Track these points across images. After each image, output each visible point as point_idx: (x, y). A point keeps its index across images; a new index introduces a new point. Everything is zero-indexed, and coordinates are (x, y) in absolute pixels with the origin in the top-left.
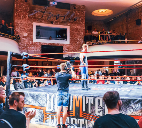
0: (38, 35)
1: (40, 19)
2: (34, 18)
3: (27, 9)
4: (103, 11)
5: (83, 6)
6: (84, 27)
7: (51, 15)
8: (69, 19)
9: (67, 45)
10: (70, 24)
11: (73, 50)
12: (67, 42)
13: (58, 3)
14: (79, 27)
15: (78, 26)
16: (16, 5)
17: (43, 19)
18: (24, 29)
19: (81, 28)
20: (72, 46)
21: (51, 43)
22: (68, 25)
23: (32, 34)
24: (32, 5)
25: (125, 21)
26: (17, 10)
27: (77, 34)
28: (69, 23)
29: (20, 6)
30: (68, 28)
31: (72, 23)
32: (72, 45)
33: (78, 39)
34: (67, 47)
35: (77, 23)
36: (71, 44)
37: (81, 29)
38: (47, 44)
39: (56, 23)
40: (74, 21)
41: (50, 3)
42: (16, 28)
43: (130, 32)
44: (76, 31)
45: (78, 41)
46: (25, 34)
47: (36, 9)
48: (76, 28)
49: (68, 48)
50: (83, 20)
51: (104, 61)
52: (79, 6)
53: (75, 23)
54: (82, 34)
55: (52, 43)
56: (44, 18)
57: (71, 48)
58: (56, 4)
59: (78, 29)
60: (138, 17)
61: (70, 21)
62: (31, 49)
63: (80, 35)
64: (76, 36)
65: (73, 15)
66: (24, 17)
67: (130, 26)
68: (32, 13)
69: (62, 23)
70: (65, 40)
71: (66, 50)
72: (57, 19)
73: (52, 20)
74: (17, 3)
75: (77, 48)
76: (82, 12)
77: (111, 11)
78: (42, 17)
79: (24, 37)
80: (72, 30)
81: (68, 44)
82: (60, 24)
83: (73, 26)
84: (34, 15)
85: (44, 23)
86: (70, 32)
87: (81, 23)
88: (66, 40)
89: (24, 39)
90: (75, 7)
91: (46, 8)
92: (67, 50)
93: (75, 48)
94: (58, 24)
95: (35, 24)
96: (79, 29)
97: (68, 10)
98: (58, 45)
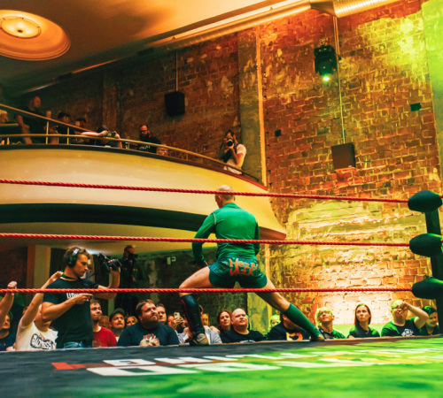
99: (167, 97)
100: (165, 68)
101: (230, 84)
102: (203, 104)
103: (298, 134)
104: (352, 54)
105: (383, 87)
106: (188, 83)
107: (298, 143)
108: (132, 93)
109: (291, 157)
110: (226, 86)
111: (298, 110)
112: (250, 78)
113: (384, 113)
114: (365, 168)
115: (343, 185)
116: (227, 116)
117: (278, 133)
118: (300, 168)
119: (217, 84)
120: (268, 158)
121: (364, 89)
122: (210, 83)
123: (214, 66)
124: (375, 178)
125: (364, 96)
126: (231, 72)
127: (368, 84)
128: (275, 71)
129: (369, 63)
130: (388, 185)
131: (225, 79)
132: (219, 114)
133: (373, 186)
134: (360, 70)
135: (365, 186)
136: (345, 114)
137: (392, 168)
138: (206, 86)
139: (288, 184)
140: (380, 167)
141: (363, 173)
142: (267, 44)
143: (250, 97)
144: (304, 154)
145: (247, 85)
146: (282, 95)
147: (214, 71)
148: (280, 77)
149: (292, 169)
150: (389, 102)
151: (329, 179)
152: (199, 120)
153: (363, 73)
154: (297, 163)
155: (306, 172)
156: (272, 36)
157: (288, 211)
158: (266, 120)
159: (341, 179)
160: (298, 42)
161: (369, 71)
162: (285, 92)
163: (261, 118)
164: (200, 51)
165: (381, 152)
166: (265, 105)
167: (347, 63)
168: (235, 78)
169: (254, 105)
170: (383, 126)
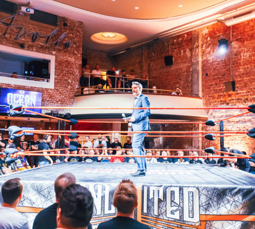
4: (111, 35)
5: (79, 22)
6: (81, 60)
7: (22, 32)
8: (56, 44)
9: (50, 91)
10: (57, 53)
11: (59, 100)
12: (50, 85)
13: (36, 11)
14: (72, 59)
15: (70, 58)
17: (5, 38)
19: (75, 61)
20: (58, 92)
21: (19, 86)
22: (52, 54)
25: (145, 56)
27: (68, 71)
28: (54, 51)
30: (52, 58)
31: (59, 50)
32: (58, 90)
33: (70, 81)
34: (49, 95)
35: (69, 53)
36: (56, 89)
37: (75, 63)
38: (12, 87)
39: (30, 48)
40: (65, 47)
41: (21, 8)
43: (153, 75)
44: (66, 66)
45: (69, 84)
48: (66, 61)
49: (51, 97)
50: (78, 47)
51: (112, 123)
52: (73, 22)
53: (65, 52)
54: (77, 73)
55: (21, 86)
56: (6, 35)
57: (57, 96)
58: (32, 12)
59: (70, 63)
60: (168, 53)
61: (57, 47)
63: (74, 75)
64: (65, 76)
67: (154, 66)
69: (41, 49)
70: (46, 80)
71: (48, 99)
72: (34, 40)
73: (23, 42)
75: (68, 97)
76: (78, 34)
77: (123, 36)
78: (4, 34)
80: (59, 64)
81: (51, 89)
82: (37, 51)
83: (62, 57)
85: (6, 45)
86: (56, 66)
87: (76, 52)
88: (48, 81)
90: (66, 22)
91: (13, 18)
92: (48, 101)
93: (64, 97)
94: (34, 50)
96: (72, 64)
97: (53, 27)
98: (32, 89)
99: (166, 58)
100: (166, 44)
101: (190, 52)
102: (180, 61)
103: (214, 76)
104: (237, 40)
105: (248, 56)
106: (174, 51)
107: (214, 79)
108: (153, 55)
109: (211, 85)
110: (188, 53)
111: (215, 65)
112: (196, 51)
113: (248, 68)
114: (239, 92)
115: (230, 98)
116: (188, 66)
117: (207, 75)
118: (214, 90)
119: (185, 52)
120: (203, 85)
121: (241, 57)
122: (182, 52)
123: (184, 44)
124: (242, 96)
125: (240, 60)
126: (190, 47)
127: (242, 54)
128: (207, 47)
129: (243, 44)
130: (247, 99)
131: (188, 50)
132: (185, 65)
133: (241, 99)
134: (240, 48)
135: (238, 99)
136: (232, 67)
137: (249, 92)
138: (181, 53)
139: (209, 97)
140: (244, 91)
141: (238, 94)
142: (204, 34)
143: (196, 59)
144: (216, 84)
145: (195, 53)
146: (209, 58)
147: (184, 46)
148: (208, 50)
149: (211, 90)
150: (250, 63)
151: (225, 96)
152: (178, 67)
153: (241, 49)
154: (213, 88)
155: (216, 92)
156: (206, 31)
158: (202, 69)
159: (230, 96)
160: (216, 34)
161: (243, 49)
162: (210, 57)
163: (200, 68)
164: (178, 37)
165: (246, 85)
166: (203, 62)
167: (235, 44)
168: (191, 50)
169: (198, 62)
170: (247, 74)
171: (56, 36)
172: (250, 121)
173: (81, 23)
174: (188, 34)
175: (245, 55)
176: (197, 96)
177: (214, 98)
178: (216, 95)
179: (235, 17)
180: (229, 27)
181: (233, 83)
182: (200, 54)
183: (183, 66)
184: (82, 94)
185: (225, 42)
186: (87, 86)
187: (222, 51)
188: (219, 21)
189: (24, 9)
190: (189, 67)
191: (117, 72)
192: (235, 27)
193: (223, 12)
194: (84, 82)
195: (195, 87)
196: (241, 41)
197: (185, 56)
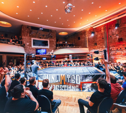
0: (34, 44)
1: (35, 36)
2: (32, 36)
3: (28, 32)
4: (64, 33)
6: (56, 40)
7: (40, 35)
12: (48, 47)
13: (43, 29)
14: (53, 40)
16: (22, 29)
18: (27, 41)
23: (31, 44)
24: (31, 30)
26: (23, 32)
29: (25, 30)
30: (48, 40)
31: (50, 38)
35: (53, 38)
36: (50, 48)
39: (43, 38)
40: (51, 37)
42: (23, 41)
44: (52, 42)
45: (53, 46)
46: (28, 44)
47: (33, 31)
49: (49, 50)
50: (55, 37)
52: (53, 31)
54: (55, 43)
56: (37, 36)
58: (42, 29)
61: (49, 37)
62: (31, 51)
64: (52, 44)
65: (50, 35)
66: (27, 35)
68: (31, 33)
72: (43, 36)
73: (41, 37)
74: (23, 29)
76: (55, 33)
77: (67, 33)
78: (36, 35)
79: (27, 45)
80: (50, 41)
82: (44, 39)
84: (32, 35)
85: (37, 38)
89: (27, 46)
90: (51, 31)
91: (38, 31)
95: (32, 39)
97: (48, 32)
98: (44, 49)
99: (78, 38)
111: (91, 39)
117: (89, 42)
119: (83, 36)
120: (88, 44)
123: (83, 34)
128: (89, 34)
130: (100, 48)
133: (98, 48)
137: (100, 46)
148: (89, 35)
154: (91, 45)
156: (88, 30)
157: (90, 50)
158: (88, 40)
159: (95, 47)
163: (87, 40)
164: (81, 32)
165: (99, 44)
166: (88, 38)
167: (96, 33)
168: (85, 35)
169: (86, 38)
170: (100, 41)
171: (49, 34)
172: (101, 53)
173: (55, 31)
174: (84, 31)
175: (99, 36)
176: (87, 48)
177: (91, 48)
178: (92, 47)
179: (95, 26)
180: (94, 28)
181: (96, 44)
182: (87, 36)
183: (83, 40)
184: (57, 49)
185: (93, 33)
186: (58, 47)
187: (93, 35)
188: (91, 27)
189: (40, 29)
190: (85, 40)
191: (66, 42)
192: (96, 28)
193: (92, 24)
194: (57, 46)
195: (86, 45)
196: (98, 32)
197: (83, 37)
